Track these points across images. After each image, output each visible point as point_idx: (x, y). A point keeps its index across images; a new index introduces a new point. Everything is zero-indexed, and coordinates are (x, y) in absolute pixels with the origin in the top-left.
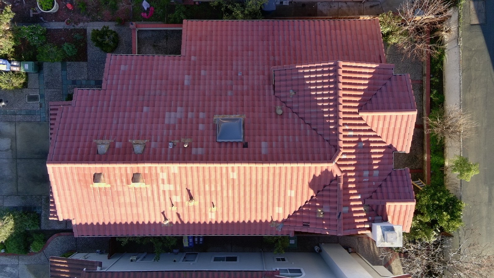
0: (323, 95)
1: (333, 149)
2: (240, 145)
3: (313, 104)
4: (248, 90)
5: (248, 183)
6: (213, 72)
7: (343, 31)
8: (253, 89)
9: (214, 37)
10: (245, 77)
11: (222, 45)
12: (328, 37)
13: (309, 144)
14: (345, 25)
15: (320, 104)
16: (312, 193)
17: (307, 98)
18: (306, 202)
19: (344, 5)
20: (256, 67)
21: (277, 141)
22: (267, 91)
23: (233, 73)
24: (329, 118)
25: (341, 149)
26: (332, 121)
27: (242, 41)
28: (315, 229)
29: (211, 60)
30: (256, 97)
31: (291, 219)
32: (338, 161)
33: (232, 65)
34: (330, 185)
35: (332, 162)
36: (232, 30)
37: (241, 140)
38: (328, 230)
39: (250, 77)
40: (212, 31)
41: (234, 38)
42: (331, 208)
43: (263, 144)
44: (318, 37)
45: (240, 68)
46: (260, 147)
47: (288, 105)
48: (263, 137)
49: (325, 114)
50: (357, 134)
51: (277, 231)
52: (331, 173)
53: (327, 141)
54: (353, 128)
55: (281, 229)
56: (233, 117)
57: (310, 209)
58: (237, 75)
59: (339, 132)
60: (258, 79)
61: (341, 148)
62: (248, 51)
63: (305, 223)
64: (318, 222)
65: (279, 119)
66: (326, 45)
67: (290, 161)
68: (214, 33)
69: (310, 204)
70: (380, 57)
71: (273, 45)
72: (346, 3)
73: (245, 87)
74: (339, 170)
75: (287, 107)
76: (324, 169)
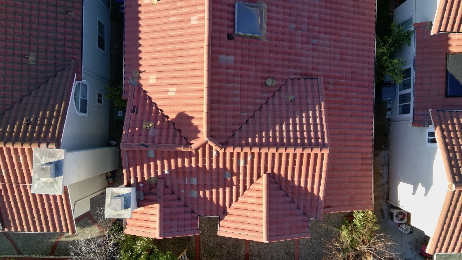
0: (288, 131)
1: (223, 141)
2: (230, 30)
3: (278, 120)
4: (295, 48)
5: (185, 39)
6: (317, 9)
7: (360, 167)
8: (296, 55)
9: (356, 16)
10: (310, 46)
11: (347, 24)
12: (353, 150)
13: (231, 113)
14: (367, 170)
15: (277, 128)
16: (172, 116)
17: (284, 114)
18: (161, 110)
19: (385, 180)
20: (321, 61)
21: (235, 75)
22: (293, 70)
23: (316, 34)
24: (261, 138)
25: (223, 149)
26: (257, 140)
27: (352, 49)
28: (130, 119)
29: (331, 9)
30: (287, 57)
31: (142, 93)
32: (209, 145)
33: (325, 33)
34: (181, 136)
35: (208, 137)
36: (364, 38)
37: (236, 32)
38: (127, 133)
39: (310, 53)
40: (364, 14)
41: (355, 40)
42: (153, 137)
43: (231, 58)
44: (354, 138)
45: (321, 42)
46: (228, 54)
47: (277, 94)
48: (239, 58)
49: (265, 133)
50: (241, 171)
51: (128, 79)
52: (196, 138)
53: (234, 135)
54: (248, 166)
55: (131, 83)
56: (265, 26)
57: (153, 114)
58: (313, 38)
59: (244, 147)
60: (307, 62)
61: (225, 150)
62: (341, 54)
63: (137, 109)
64: (138, 123)
65: (260, 81)
66: (345, 146)
67: (210, 88)
68: (362, 17)
69: (159, 115)
70: (330, 207)
71: (347, 85)
72: (386, 183)
73: (299, 45)
74: (199, 145)
75: (275, 92)
76: (200, 129)
